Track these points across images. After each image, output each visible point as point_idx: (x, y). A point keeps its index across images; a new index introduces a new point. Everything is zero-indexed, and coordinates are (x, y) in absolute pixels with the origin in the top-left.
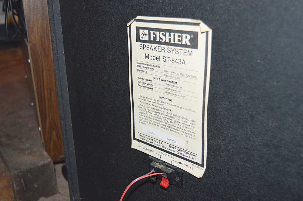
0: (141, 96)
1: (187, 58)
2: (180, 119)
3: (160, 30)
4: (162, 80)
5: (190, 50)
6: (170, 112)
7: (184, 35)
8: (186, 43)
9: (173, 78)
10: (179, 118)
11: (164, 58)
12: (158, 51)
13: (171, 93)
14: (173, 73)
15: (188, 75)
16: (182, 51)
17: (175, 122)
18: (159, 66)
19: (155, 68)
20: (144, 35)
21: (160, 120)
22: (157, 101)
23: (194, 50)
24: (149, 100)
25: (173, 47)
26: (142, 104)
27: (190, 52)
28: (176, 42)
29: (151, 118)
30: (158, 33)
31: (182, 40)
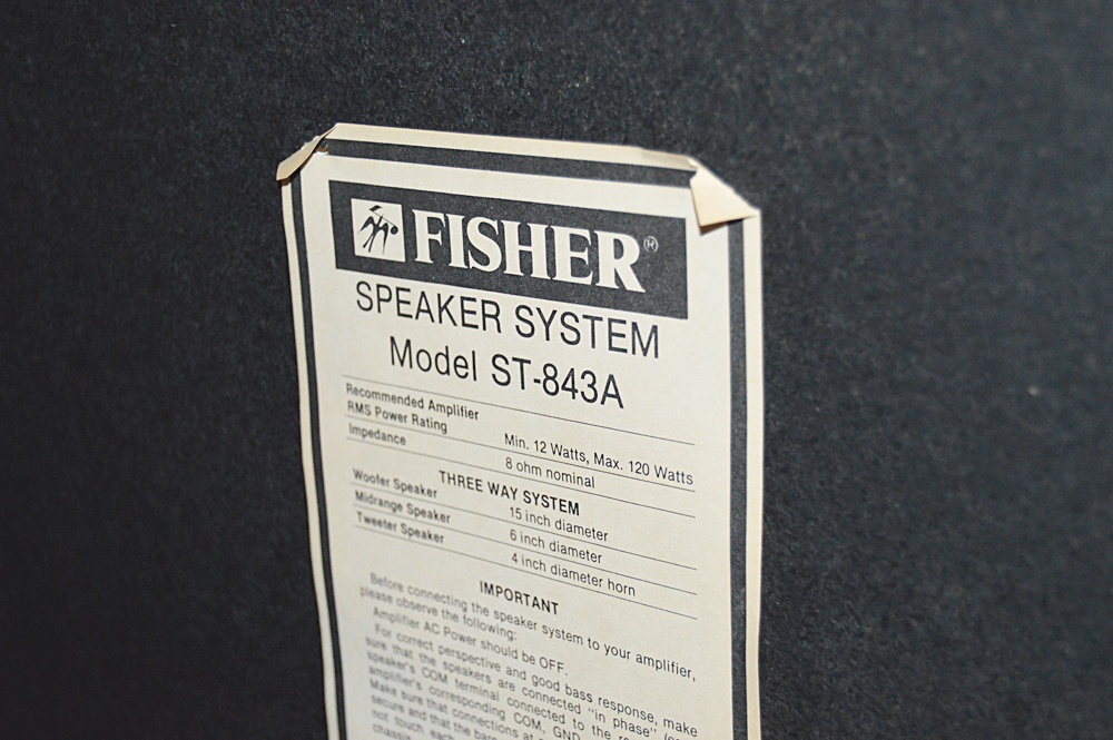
0: (379, 582)
1: (629, 370)
2: (610, 714)
3: (468, 206)
4: (493, 489)
5: (646, 321)
6: (551, 675)
7: (606, 239)
8: (618, 278)
9: (553, 481)
10: (602, 709)
11: (499, 362)
12: (464, 325)
13: (549, 562)
14: (556, 449)
15: (642, 466)
16: (601, 327)
17: (577, 731)
18: (470, 407)
19: (453, 422)
20: (376, 228)
21: (496, 718)
22: (470, 607)
23: (666, 324)
24: (422, 601)
25: (547, 306)
26: (385, 624)
27: (645, 333)
28: (564, 274)
29: (442, 708)
30: (455, 221)
31: (595, 265)
